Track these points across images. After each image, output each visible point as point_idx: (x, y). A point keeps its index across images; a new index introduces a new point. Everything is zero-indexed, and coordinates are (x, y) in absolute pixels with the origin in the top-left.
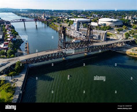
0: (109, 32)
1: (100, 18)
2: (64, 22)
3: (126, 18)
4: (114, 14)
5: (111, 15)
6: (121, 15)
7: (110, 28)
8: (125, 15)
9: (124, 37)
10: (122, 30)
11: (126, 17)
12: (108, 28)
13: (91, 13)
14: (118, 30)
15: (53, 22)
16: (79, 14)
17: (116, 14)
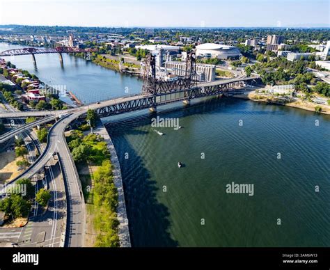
0: (219, 69)
1: (196, 44)
2: (124, 52)
3: (246, 44)
4: (223, 36)
5: (217, 37)
6: (237, 38)
7: (219, 62)
8: (244, 37)
9: (245, 74)
10: (240, 64)
11: (247, 41)
12: (215, 61)
13: (175, 34)
14: (234, 64)
15: (99, 54)
16: (150, 36)
17: (228, 36)
